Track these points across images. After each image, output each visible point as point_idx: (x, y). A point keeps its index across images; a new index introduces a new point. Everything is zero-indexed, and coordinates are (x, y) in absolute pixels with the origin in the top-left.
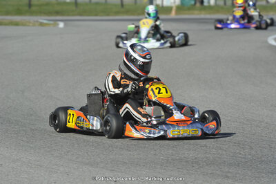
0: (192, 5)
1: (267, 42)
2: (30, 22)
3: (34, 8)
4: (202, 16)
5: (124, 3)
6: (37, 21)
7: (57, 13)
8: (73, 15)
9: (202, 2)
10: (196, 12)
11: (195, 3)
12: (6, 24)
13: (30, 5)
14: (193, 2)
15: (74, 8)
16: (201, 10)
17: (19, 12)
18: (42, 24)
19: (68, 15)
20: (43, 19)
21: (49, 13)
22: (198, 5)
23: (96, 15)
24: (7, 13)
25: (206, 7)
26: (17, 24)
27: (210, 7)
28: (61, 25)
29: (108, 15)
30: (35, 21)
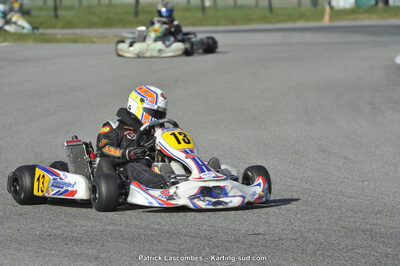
0: (372, 7)
4: (366, 22)
9: (387, 1)
11: (377, 3)
13: (136, 13)
14: (373, 2)
15: (199, 14)
22: (381, 5)
23: (217, 24)
24: (91, 25)
29: (234, 23)
30: (115, 35)
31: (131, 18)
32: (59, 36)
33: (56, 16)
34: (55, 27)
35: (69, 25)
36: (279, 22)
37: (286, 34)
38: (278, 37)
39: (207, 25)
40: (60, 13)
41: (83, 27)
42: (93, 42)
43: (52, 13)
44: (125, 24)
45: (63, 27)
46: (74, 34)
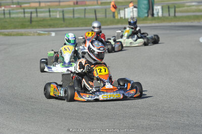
0: (146, 17)
1: (199, 41)
2: (31, 33)
3: (34, 23)
4: (153, 25)
5: (98, 17)
6: (36, 32)
7: (50, 26)
8: (61, 27)
9: (153, 15)
10: (149, 22)
11: (148, 16)
12: (14, 35)
13: (31, 21)
14: (146, 15)
15: (62, 22)
16: (152, 20)
17: (23, 26)
18: (39, 34)
19: (58, 27)
20: (40, 31)
21: (44, 26)
22: (150, 16)
23: (78, 27)
24: (15, 27)
25: (155, 18)
26: (22, 35)
27: (158, 18)
28: (53, 34)
29: (86, 26)
30: (34, 32)
31: (29, 23)
35: (4, 28)
36: (108, 25)
39: (72, 27)
41: (11, 29)
46: (12, 32)
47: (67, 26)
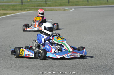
7: (76, 5)
13: (69, 2)
15: (87, 3)
17: (61, 5)
18: (65, 10)
19: (80, 6)
20: (66, 8)
23: (92, 5)
24: (56, 6)
28: (73, 10)
29: (97, 5)
30: (63, 9)
31: (67, 3)
32: (47, 9)
33: (46, 3)
34: (46, 6)
35: (50, 6)
36: (110, 4)
37: (112, 8)
38: (109, 9)
39: (89, 6)
40: (47, 2)
42: (56, 11)
43: (45, 3)
44: (66, 5)
45: (48, 7)
46: (51, 8)
47: (85, 5)
